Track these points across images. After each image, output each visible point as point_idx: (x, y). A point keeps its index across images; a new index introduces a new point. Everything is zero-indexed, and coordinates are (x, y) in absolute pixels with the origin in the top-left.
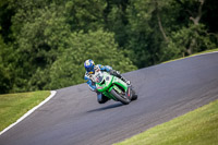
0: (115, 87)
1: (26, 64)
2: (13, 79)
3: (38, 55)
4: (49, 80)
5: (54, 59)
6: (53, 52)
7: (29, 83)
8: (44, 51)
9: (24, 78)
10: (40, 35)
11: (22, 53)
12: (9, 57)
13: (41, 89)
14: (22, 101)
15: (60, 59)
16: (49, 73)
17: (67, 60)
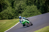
0: (26, 23)
1: (17, 13)
2: (14, 16)
3: (19, 11)
5: (23, 12)
6: (23, 10)
7: (18, 17)
8: (21, 10)
9: (16, 16)
10: (20, 6)
11: (16, 10)
12: (13, 11)
14: (16, 21)
15: (24, 12)
16: (22, 15)
17: (26, 12)
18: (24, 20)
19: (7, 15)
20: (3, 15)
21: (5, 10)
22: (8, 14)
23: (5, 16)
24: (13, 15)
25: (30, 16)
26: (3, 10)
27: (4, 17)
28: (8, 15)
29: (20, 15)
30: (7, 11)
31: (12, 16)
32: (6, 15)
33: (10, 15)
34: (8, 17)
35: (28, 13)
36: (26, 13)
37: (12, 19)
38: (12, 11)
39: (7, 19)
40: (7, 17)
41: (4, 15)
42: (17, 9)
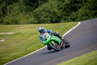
1: (68, 10)
2: (62, 17)
3: (73, 6)
4: (77, 17)
5: (80, 8)
6: (80, 5)
7: (69, 18)
8: (76, 4)
9: (66, 16)
11: (66, 5)
12: (60, 7)
13: (74, 21)
14: (66, 26)
15: (82, 8)
16: (77, 14)
17: (86, 8)
18: (48, 37)
19: (47, 14)
20: (41, 15)
21: (44, 3)
22: (50, 12)
23: (44, 17)
24: (59, 15)
25: (93, 16)
26: (41, 4)
27: (42, 18)
28: (51, 15)
29: (75, 13)
30: (47, 7)
31: (59, 17)
32: (45, 14)
33: (53, 13)
34: (51, 18)
35: (90, 9)
36: (86, 10)
37: (57, 22)
38: (58, 6)
39: (49, 22)
40: (49, 18)
41: (43, 14)
42: (67, 2)
